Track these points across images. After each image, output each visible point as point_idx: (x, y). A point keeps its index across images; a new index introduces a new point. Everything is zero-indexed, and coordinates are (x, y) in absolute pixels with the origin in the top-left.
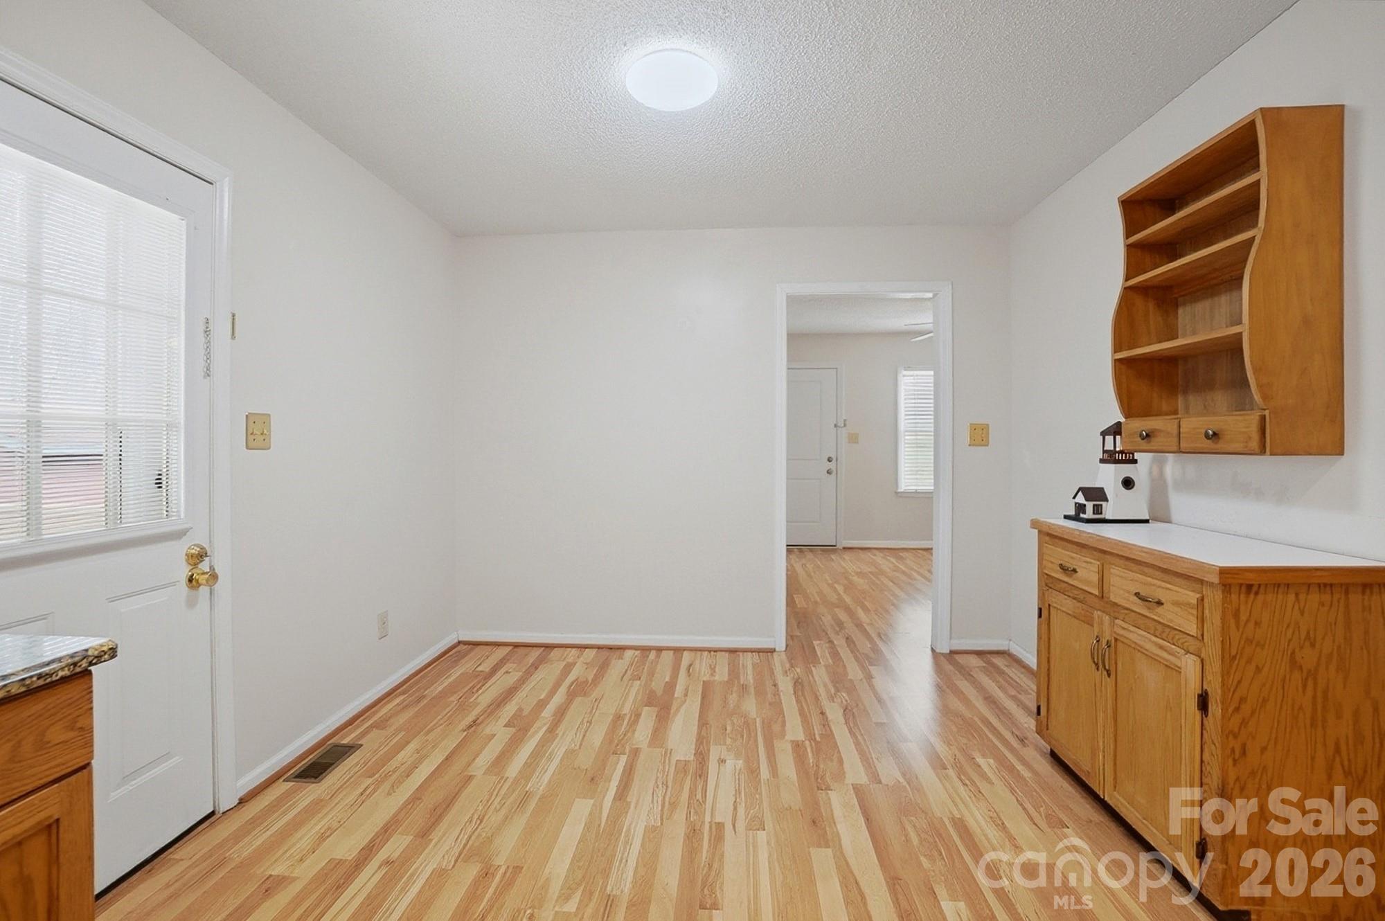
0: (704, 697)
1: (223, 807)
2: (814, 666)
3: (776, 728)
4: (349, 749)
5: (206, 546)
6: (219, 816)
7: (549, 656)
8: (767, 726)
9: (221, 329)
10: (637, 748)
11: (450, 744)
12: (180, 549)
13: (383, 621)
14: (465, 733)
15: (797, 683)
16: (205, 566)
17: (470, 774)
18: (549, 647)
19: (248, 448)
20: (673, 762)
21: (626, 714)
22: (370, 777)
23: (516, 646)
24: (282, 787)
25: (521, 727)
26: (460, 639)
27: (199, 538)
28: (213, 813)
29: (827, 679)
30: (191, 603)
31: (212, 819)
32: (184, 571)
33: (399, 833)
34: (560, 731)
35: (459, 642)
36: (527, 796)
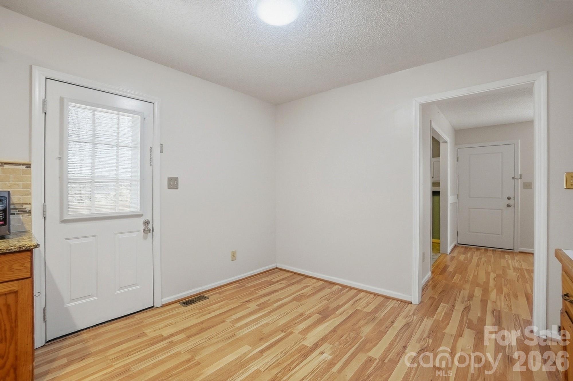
0: (348, 318)
1: (156, 306)
2: (428, 318)
3: (368, 346)
4: (204, 298)
6: (155, 308)
7: (302, 281)
8: (366, 342)
10: (293, 332)
11: (232, 306)
14: (242, 304)
15: (407, 325)
17: (226, 320)
18: (306, 277)
20: (301, 344)
21: (306, 315)
22: (199, 310)
23: (295, 273)
24: (178, 304)
25: (261, 308)
26: (278, 267)
29: (428, 328)
30: (145, 238)
31: (152, 308)
33: (184, 334)
34: (272, 314)
35: (277, 268)
36: (234, 335)
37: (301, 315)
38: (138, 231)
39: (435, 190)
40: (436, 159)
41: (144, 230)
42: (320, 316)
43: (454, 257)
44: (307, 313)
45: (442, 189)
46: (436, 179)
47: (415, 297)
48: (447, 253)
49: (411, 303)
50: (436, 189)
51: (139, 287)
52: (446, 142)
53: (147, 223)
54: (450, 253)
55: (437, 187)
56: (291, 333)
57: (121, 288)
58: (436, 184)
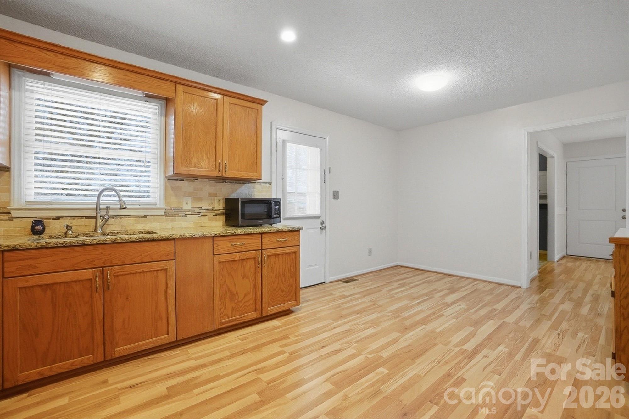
5: (324, 221)
9: (327, 172)
12: (319, 221)
13: (370, 251)
16: (324, 225)
19: (333, 199)
27: (322, 219)
28: (325, 283)
30: (321, 233)
32: (320, 226)
37: (435, 290)
38: (318, 228)
39: (541, 203)
40: (543, 173)
41: (321, 228)
42: (450, 291)
43: (562, 264)
44: (439, 289)
45: (549, 202)
46: (543, 192)
47: (525, 284)
48: (554, 260)
49: (521, 287)
50: (543, 202)
51: (317, 267)
52: (553, 157)
53: (322, 223)
54: (557, 262)
55: (544, 200)
56: (432, 297)
57: (310, 266)
58: (543, 197)
